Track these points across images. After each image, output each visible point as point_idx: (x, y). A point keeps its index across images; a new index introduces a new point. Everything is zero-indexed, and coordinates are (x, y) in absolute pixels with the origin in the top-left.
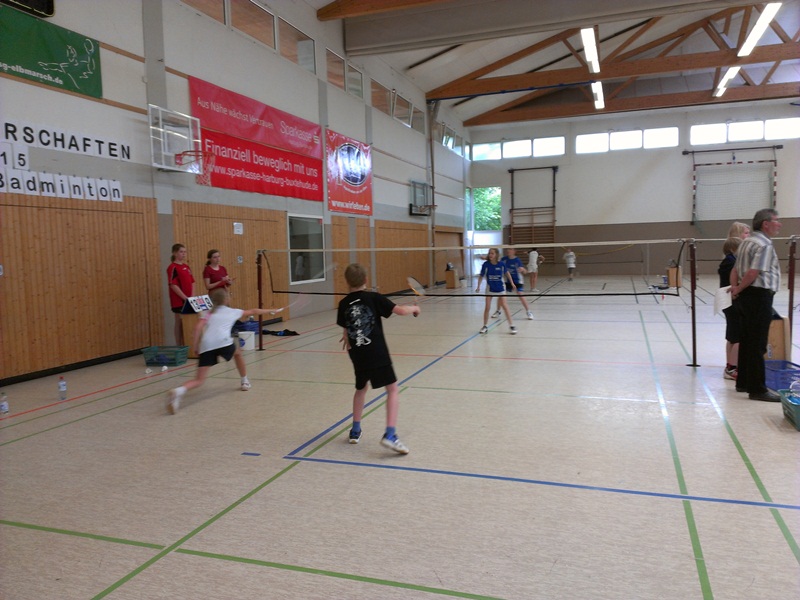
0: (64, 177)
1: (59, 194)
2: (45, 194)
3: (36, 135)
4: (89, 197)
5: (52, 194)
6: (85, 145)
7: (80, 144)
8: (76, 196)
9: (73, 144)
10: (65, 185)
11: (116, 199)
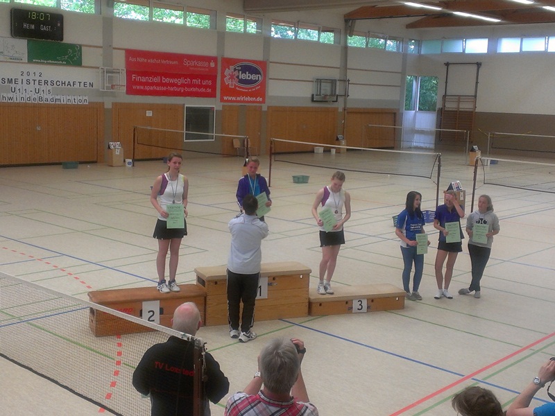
0: (64, 97)
1: (62, 102)
2: (57, 103)
3: (55, 83)
4: (74, 103)
5: (59, 103)
6: (74, 84)
7: (72, 84)
8: (69, 103)
9: (69, 84)
10: (64, 99)
11: (86, 103)
